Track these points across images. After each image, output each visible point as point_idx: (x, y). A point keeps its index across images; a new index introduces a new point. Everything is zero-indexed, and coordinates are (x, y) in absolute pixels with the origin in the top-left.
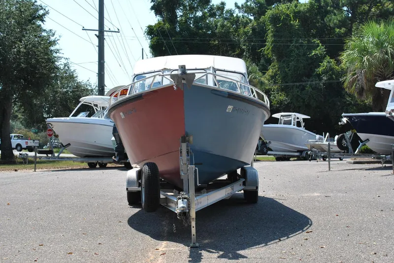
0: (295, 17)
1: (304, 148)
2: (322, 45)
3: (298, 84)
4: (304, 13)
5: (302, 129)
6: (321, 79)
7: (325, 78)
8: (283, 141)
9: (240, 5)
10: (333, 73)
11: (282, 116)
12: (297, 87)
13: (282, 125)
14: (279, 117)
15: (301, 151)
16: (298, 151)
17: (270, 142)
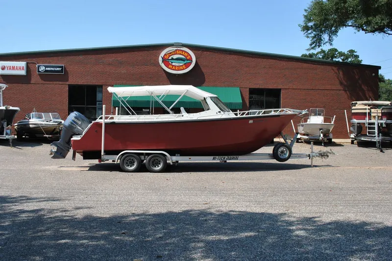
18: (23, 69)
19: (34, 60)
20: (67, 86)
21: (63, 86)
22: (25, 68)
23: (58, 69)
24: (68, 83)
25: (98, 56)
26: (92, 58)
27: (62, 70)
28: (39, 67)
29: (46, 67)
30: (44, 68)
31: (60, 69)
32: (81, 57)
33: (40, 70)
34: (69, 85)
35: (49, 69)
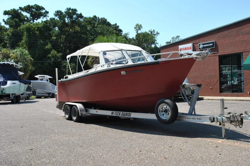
0: (37, 30)
1: (50, 92)
2: (50, 44)
3: (40, 61)
4: (41, 28)
5: (48, 82)
6: (51, 60)
7: (52, 59)
8: (42, 89)
9: (5, 20)
10: (56, 57)
11: (39, 77)
12: (40, 63)
13: (40, 81)
14: (38, 78)
15: (49, 94)
16: (48, 94)
17: (36, 89)
18: (191, 48)
19: (197, 41)
20: (218, 57)
21: (215, 57)
22: (192, 48)
23: (211, 45)
24: (218, 54)
25: (238, 28)
26: (234, 30)
27: (213, 45)
28: (199, 45)
29: (203, 44)
30: (202, 45)
31: (212, 44)
32: (226, 32)
33: (200, 48)
34: (219, 56)
35: (205, 46)
